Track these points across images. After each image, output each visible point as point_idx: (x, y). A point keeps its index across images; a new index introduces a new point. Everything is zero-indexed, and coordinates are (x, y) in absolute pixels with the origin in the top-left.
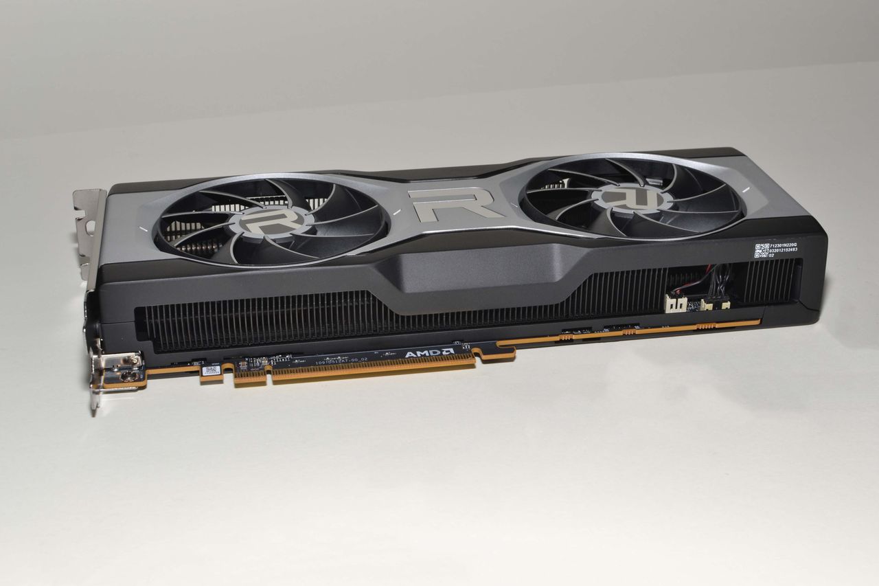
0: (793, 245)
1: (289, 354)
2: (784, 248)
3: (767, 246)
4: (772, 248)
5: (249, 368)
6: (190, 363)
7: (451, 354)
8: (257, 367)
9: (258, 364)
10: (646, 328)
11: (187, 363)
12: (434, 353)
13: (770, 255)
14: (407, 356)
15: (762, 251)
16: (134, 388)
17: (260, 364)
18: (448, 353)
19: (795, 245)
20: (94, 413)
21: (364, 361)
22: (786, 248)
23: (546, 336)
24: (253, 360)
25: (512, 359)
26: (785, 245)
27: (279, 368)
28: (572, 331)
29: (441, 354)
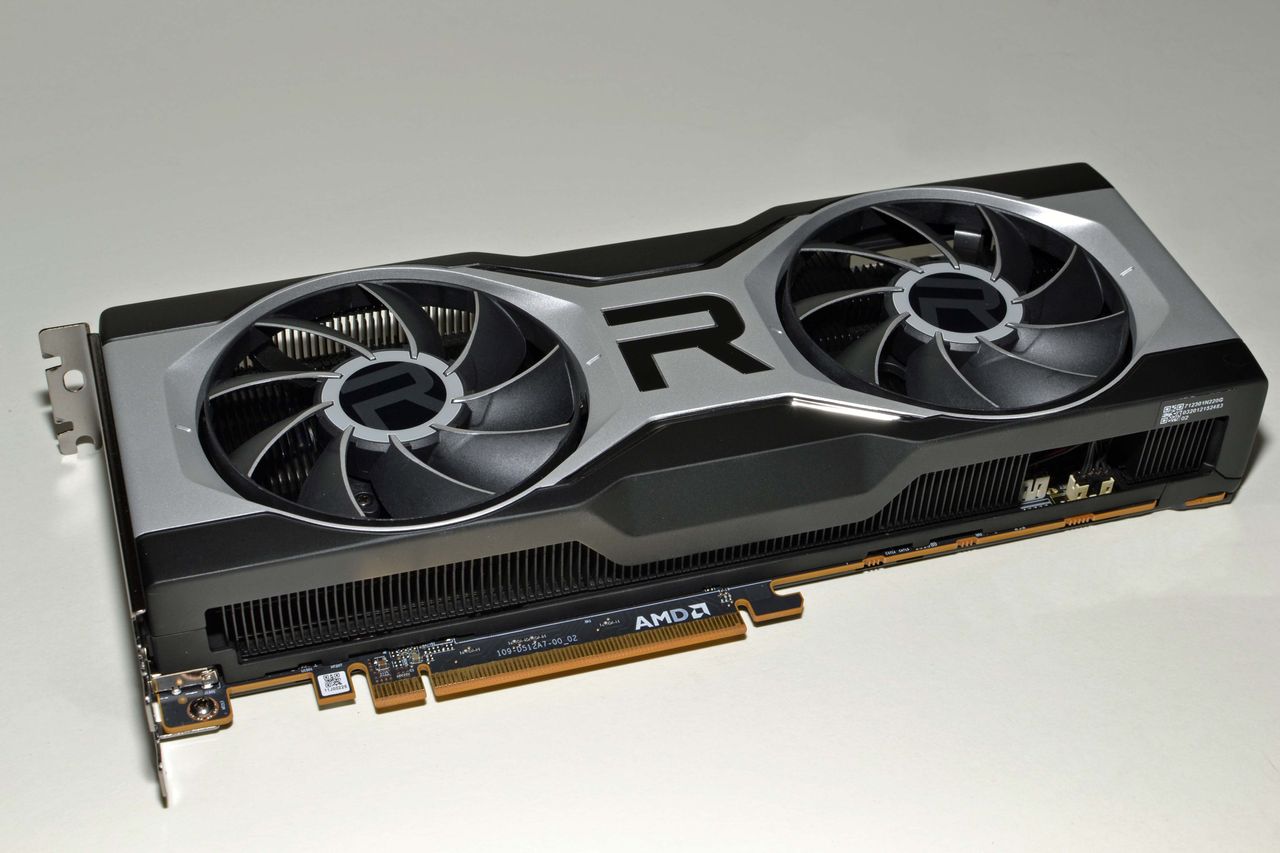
0: (1217, 400)
1: (451, 637)
2: (1203, 406)
3: (1180, 406)
4: (1188, 408)
5: (393, 672)
6: (296, 669)
7: (705, 616)
8: (405, 669)
9: (406, 664)
10: (992, 534)
11: (290, 670)
12: (680, 615)
13: (1183, 418)
14: (638, 627)
15: (1173, 413)
16: (214, 727)
17: (409, 661)
18: (700, 615)
19: (1221, 400)
20: (164, 801)
21: (573, 643)
22: (1207, 405)
23: (844, 564)
24: (395, 654)
25: (798, 616)
26: (1207, 402)
27: (441, 668)
28: (881, 552)
29: (690, 618)
